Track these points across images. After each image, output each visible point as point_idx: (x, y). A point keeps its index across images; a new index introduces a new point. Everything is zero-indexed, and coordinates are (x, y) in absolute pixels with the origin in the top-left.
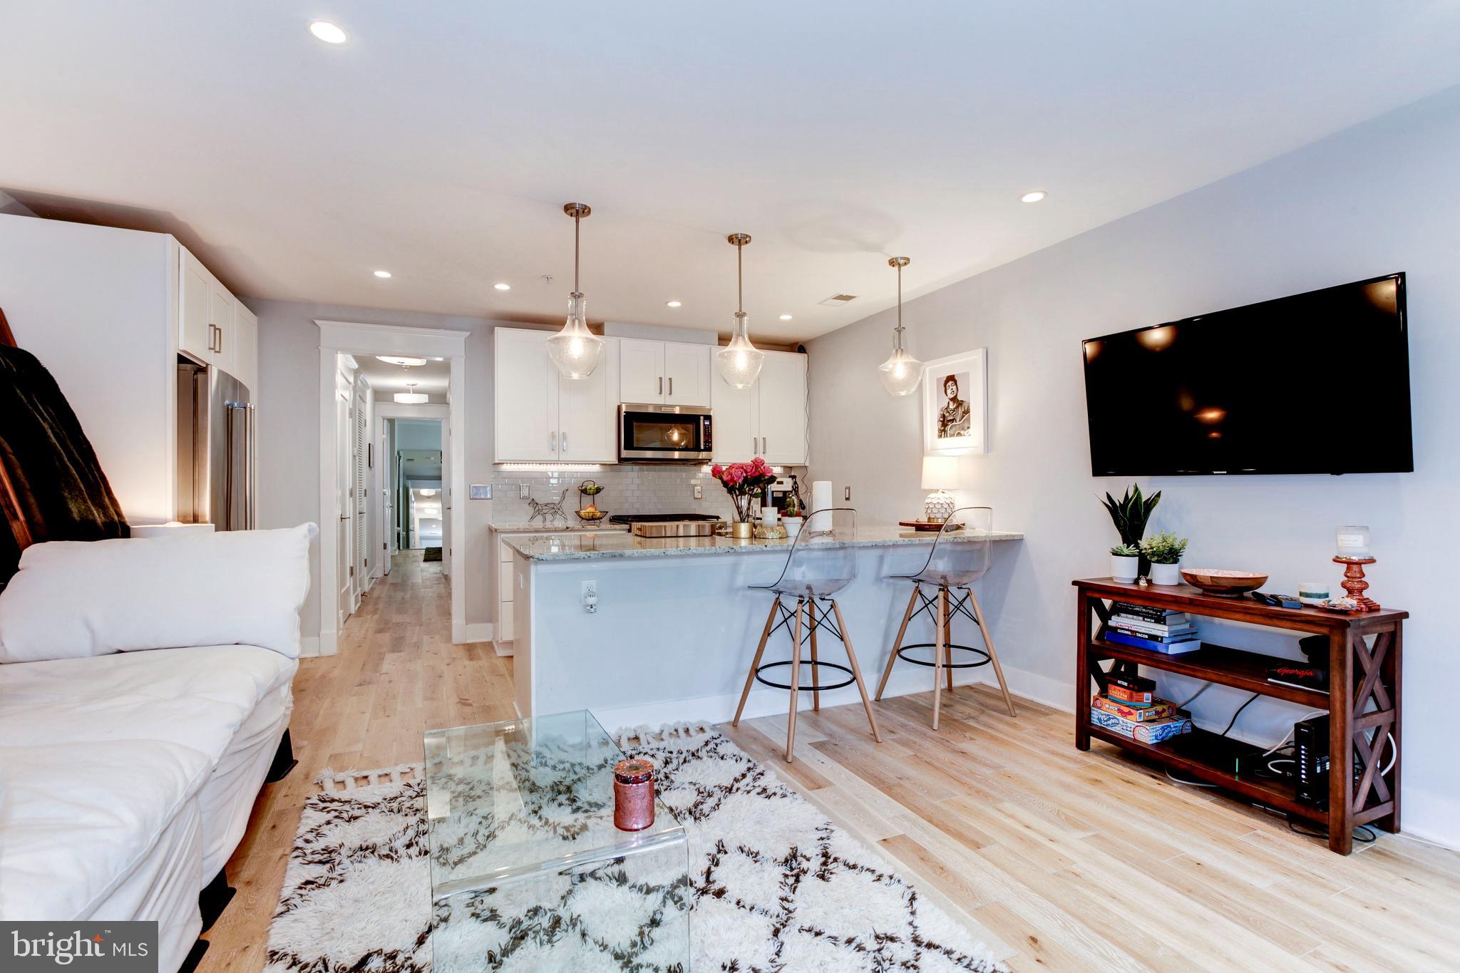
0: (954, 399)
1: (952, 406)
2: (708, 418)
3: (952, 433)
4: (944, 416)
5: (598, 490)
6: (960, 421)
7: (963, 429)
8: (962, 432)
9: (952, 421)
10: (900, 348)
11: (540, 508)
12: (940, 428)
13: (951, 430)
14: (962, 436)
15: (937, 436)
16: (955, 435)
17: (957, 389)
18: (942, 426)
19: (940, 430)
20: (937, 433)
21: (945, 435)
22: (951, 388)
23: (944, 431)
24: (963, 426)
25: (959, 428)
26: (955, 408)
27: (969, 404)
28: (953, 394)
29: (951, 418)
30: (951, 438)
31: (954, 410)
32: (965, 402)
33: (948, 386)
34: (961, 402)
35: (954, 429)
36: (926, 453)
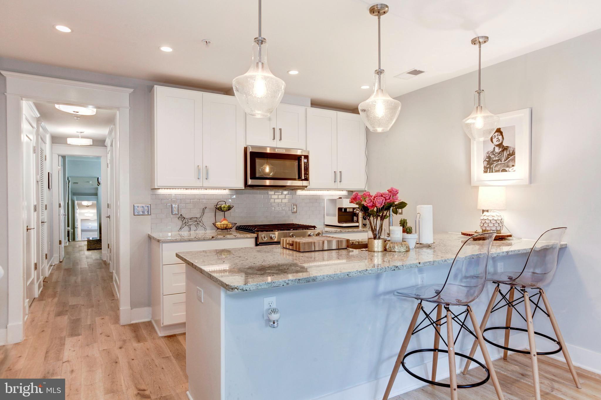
0: (500, 145)
1: (497, 150)
2: (306, 157)
3: (497, 169)
4: (489, 157)
5: (229, 208)
6: (505, 161)
7: (508, 166)
8: (507, 169)
9: (498, 161)
11: (187, 221)
12: (486, 166)
13: (496, 167)
14: (507, 171)
15: (483, 172)
16: (500, 171)
17: (503, 138)
18: (488, 164)
19: (486, 167)
20: (483, 169)
21: (490, 171)
22: (497, 138)
23: (490, 168)
24: (508, 164)
25: (504, 166)
26: (500, 152)
27: (515, 149)
28: (499, 142)
29: (497, 159)
30: (496, 173)
31: (499, 153)
32: (510, 147)
33: (495, 136)
34: (506, 148)
35: (499, 167)
36: (472, 183)
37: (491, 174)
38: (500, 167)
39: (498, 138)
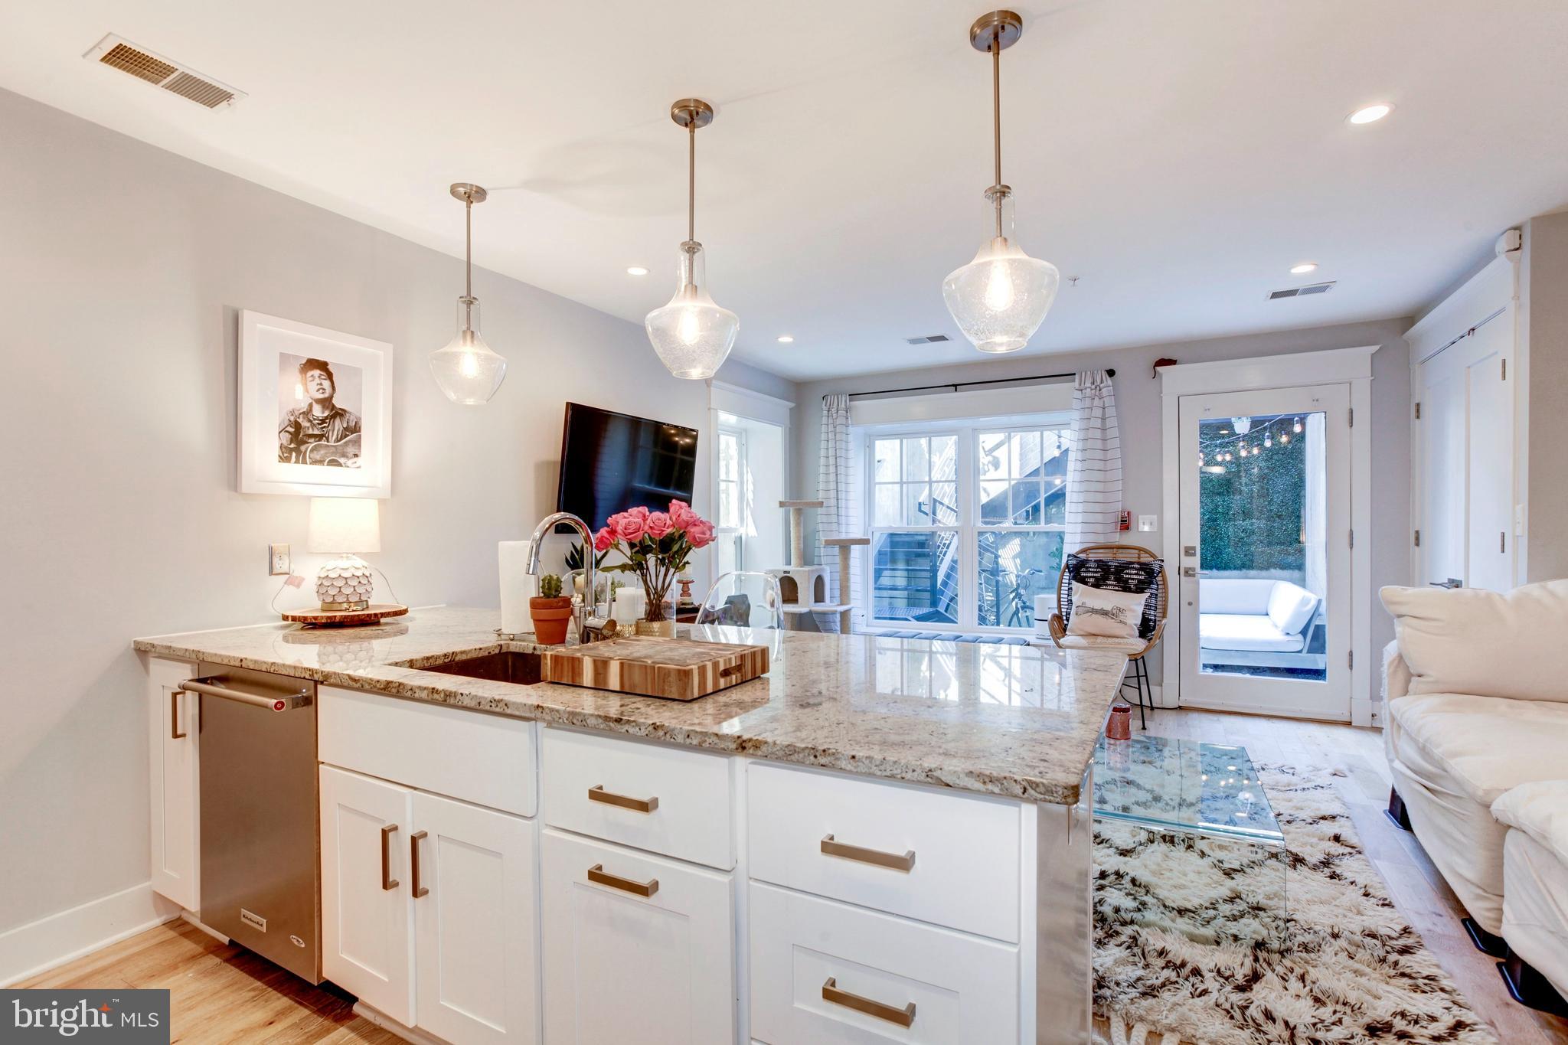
0: (327, 403)
1: (318, 412)
3: (318, 457)
4: (297, 426)
6: (337, 441)
7: (344, 455)
8: (342, 460)
9: (320, 437)
10: (469, 328)
12: (285, 443)
13: (315, 452)
14: (341, 466)
15: (277, 458)
16: (326, 463)
17: (334, 388)
18: (291, 442)
19: (286, 448)
20: (277, 451)
21: (297, 458)
22: (319, 382)
23: (297, 450)
24: (345, 450)
25: (334, 453)
26: (326, 418)
27: (360, 419)
28: (323, 393)
29: (316, 432)
30: (314, 466)
31: (323, 421)
32: (350, 413)
33: (312, 376)
34: (340, 412)
35: (322, 452)
36: (246, 485)
37: (300, 466)
38: (326, 453)
39: (321, 384)
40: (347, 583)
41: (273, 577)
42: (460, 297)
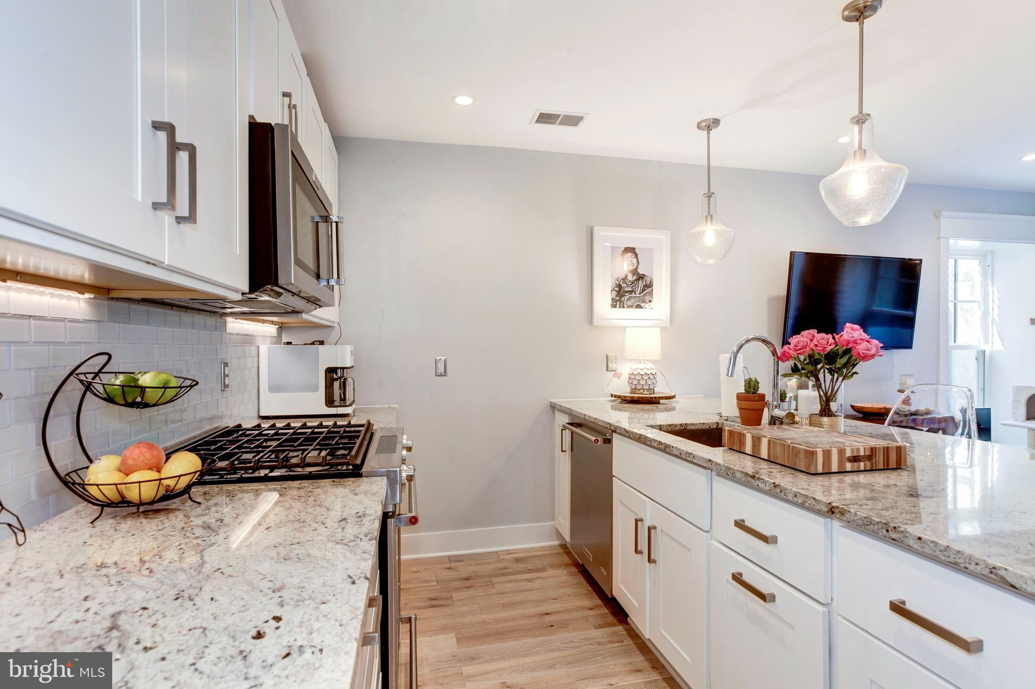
0: (634, 272)
1: (630, 277)
3: (630, 304)
12: (614, 297)
13: (629, 301)
14: (642, 308)
15: (610, 306)
16: (634, 307)
17: (638, 262)
18: (617, 296)
19: (614, 300)
20: (610, 302)
21: (620, 305)
23: (620, 300)
24: (644, 299)
25: (639, 301)
26: (635, 280)
27: (653, 279)
28: (633, 266)
29: (629, 289)
30: (628, 309)
31: (633, 282)
32: (647, 276)
33: (627, 257)
34: (642, 276)
35: (632, 301)
36: (596, 321)
37: (622, 309)
38: (634, 301)
39: (632, 261)
40: (642, 378)
41: (608, 372)
42: (704, 194)
